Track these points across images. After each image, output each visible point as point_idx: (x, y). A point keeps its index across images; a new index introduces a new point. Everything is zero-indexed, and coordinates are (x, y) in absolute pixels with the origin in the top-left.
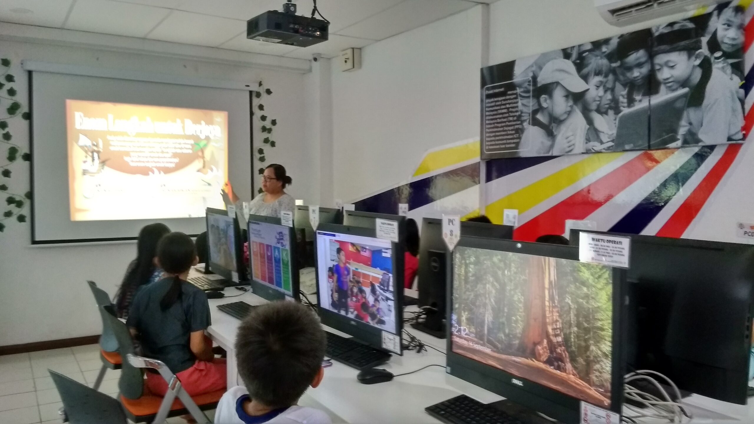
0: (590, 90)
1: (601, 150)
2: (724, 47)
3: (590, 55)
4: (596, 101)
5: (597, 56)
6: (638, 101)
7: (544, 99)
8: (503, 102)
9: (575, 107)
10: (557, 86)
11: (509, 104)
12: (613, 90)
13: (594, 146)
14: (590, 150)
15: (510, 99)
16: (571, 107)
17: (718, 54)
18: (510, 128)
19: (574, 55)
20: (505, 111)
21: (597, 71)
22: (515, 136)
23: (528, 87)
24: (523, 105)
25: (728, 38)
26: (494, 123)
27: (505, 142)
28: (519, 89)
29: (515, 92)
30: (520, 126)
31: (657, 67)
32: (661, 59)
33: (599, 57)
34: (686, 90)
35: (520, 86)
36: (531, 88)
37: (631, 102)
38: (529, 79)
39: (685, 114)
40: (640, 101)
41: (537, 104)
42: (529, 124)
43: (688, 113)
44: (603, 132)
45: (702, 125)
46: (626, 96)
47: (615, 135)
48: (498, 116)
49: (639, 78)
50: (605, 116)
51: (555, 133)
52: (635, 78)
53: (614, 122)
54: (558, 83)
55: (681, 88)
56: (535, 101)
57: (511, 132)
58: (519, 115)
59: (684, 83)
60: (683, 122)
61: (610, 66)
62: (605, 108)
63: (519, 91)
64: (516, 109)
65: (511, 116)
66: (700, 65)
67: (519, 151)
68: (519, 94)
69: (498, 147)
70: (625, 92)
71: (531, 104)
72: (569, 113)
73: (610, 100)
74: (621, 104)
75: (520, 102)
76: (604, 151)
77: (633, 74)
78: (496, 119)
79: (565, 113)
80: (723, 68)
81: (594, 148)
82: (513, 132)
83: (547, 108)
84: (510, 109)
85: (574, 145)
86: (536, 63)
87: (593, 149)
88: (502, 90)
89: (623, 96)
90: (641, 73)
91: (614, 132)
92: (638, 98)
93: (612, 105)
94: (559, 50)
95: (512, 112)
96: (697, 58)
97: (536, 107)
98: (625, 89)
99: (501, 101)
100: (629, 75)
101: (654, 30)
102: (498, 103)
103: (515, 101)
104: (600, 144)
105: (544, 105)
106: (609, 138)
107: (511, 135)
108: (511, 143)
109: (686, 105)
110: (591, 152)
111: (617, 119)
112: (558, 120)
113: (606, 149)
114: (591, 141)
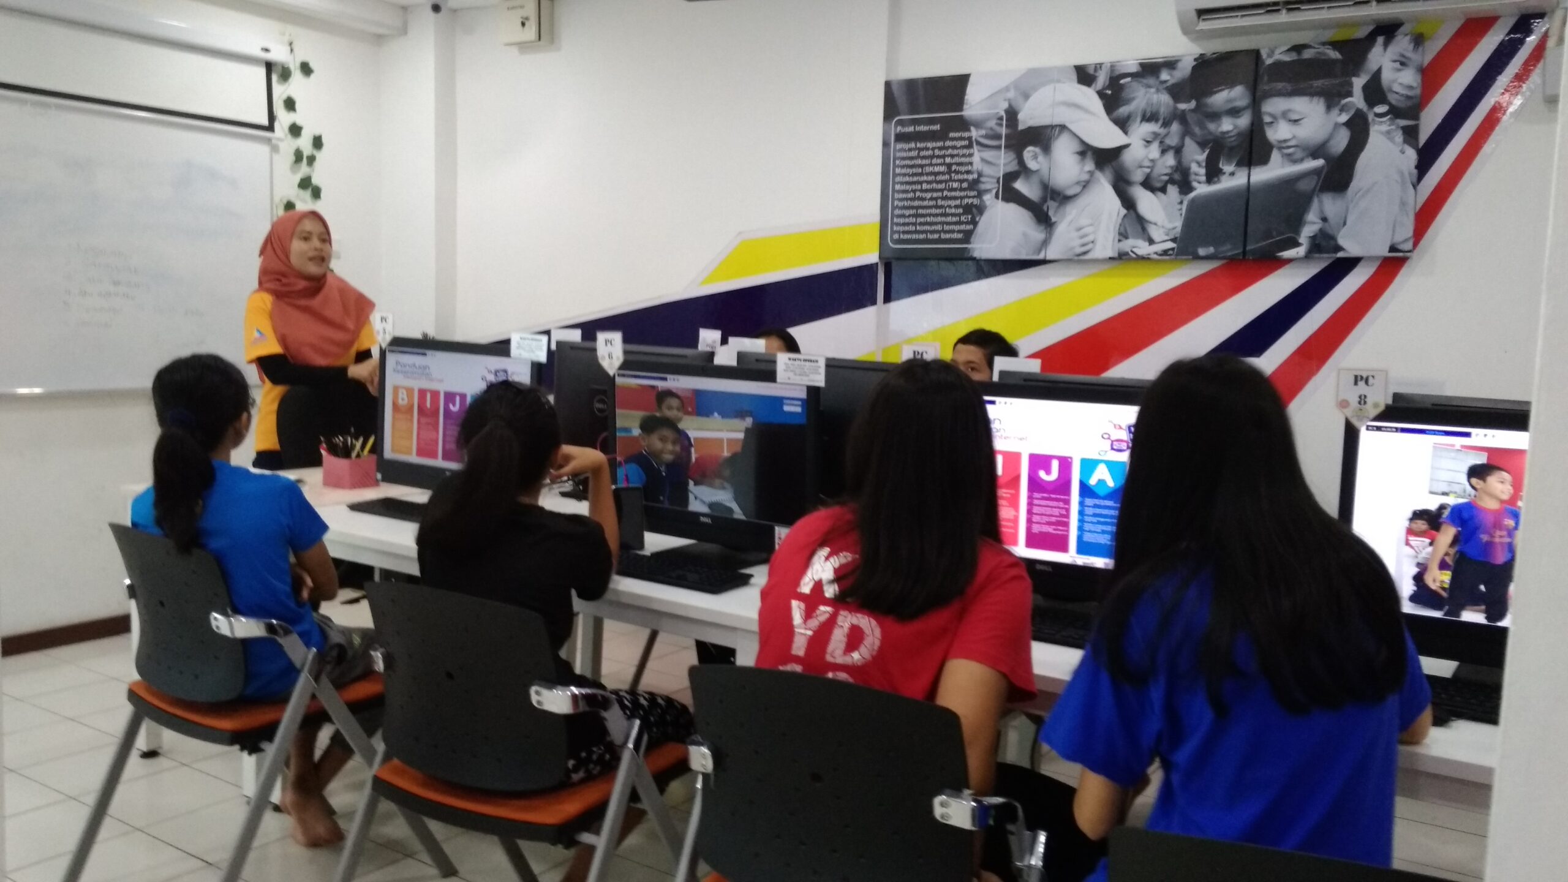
0: (1131, 147)
1: (1149, 254)
2: (1392, 98)
3: (1135, 84)
4: (1144, 167)
5: (1149, 86)
6: (1227, 174)
7: (1031, 154)
8: (937, 152)
9: (1098, 174)
10: (1060, 133)
11: (952, 156)
12: (1178, 151)
13: (1134, 247)
14: (1127, 254)
15: (954, 147)
16: (1091, 173)
17: (1381, 109)
18: (953, 203)
19: (1102, 80)
20: (942, 169)
21: (1148, 115)
22: (963, 218)
23: (998, 129)
24: (983, 160)
25: (1401, 84)
26: (914, 191)
27: (939, 227)
28: (977, 131)
29: (966, 135)
30: (976, 201)
31: (1267, 119)
32: (1273, 106)
33: (1153, 90)
34: (1320, 162)
35: (978, 125)
36: (1004, 131)
37: (1213, 173)
38: (998, 113)
39: (1315, 204)
40: (1232, 174)
41: (1016, 162)
42: (997, 197)
43: (1321, 202)
44: (1155, 224)
45: (1345, 224)
46: (1204, 164)
47: (1179, 229)
48: (925, 178)
49: (1232, 134)
50: (1160, 194)
51: (1053, 219)
52: (1223, 133)
53: (1179, 207)
54: (1063, 128)
55: (1310, 158)
56: (1012, 156)
57: (953, 211)
58: (974, 180)
59: (1316, 152)
60: (1312, 217)
61: (1176, 108)
62: (1161, 181)
63: (974, 133)
64: (970, 168)
65: (955, 181)
66: (1348, 124)
67: (972, 248)
68: (976, 141)
69: (922, 236)
70: (1202, 157)
71: (1002, 161)
72: (1086, 185)
73: (1172, 167)
74: (1193, 177)
75: (977, 157)
76: (1155, 256)
77: (1219, 126)
78: (921, 183)
79: (1078, 183)
80: (1388, 132)
81: (1134, 250)
82: (961, 211)
83: (1037, 171)
84: (954, 168)
85: (1093, 242)
86: (1016, 85)
87: (1132, 252)
88: (937, 127)
89: (1199, 163)
90: (1236, 127)
91: (1178, 224)
92: (1228, 168)
93: (1177, 177)
94: (1070, 66)
95: (957, 172)
96: (1342, 110)
97: (1013, 167)
98: (1204, 152)
99: (933, 149)
100: (1212, 126)
101: (1264, 54)
102: (923, 153)
103: (965, 151)
104: (1147, 244)
105: (1032, 165)
106: (1167, 235)
107: (953, 215)
108: (953, 232)
109: (1318, 188)
110: (1128, 257)
111: (1185, 203)
112: (1061, 196)
113: (1160, 252)
114: (1130, 237)
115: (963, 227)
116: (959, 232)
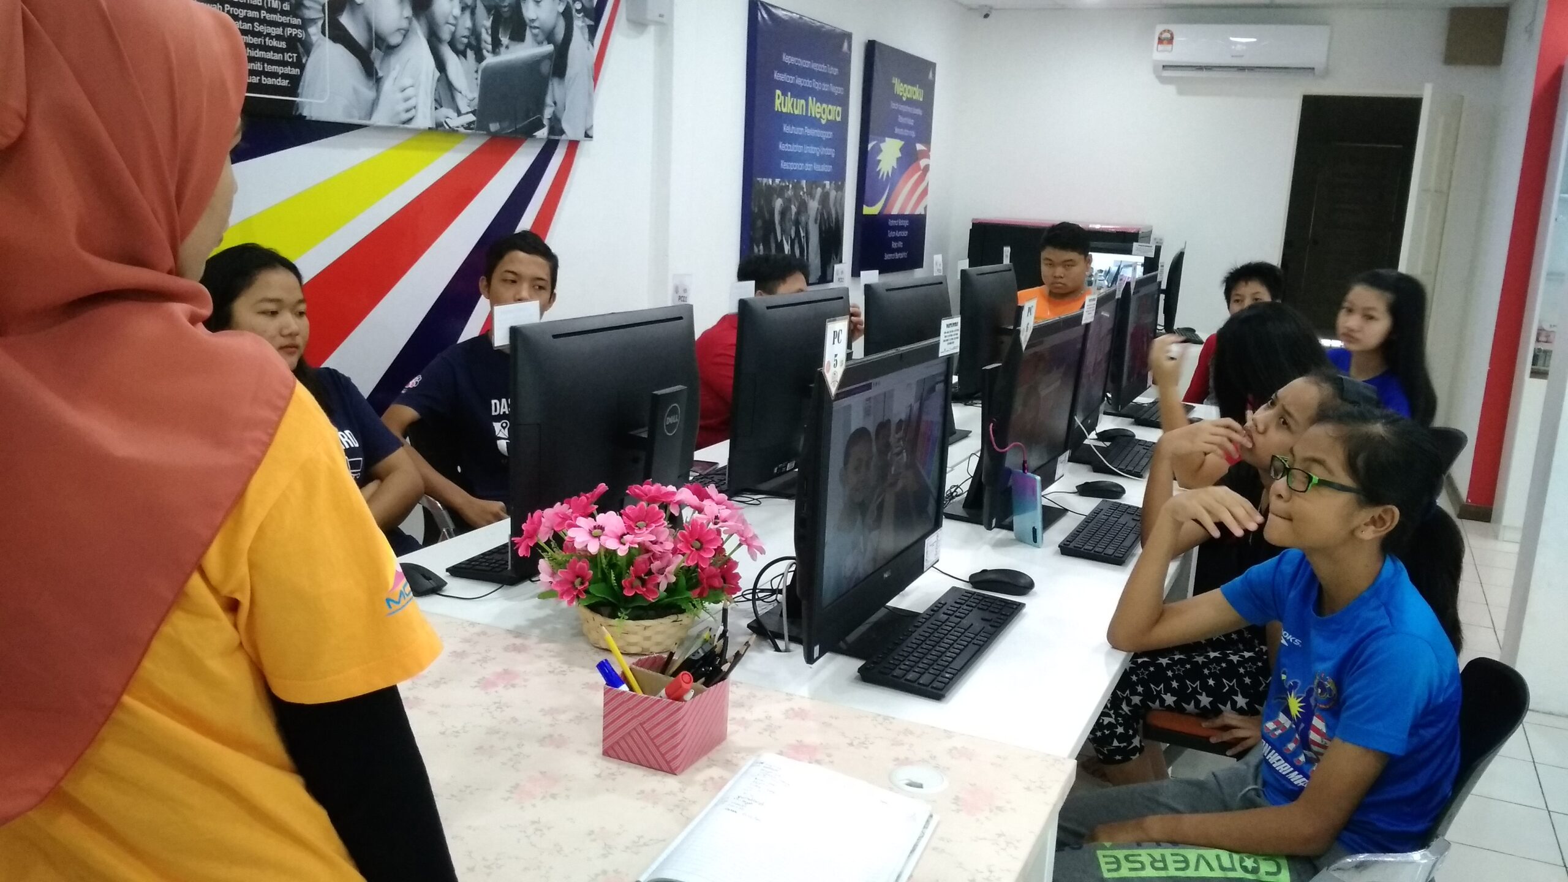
1: (458, 127)
4: (450, 24)
6: (503, 46)
9: (415, 23)
12: (473, 13)
13: (448, 118)
14: (443, 125)
16: (410, 20)
17: (578, 6)
18: (274, 31)
30: (300, 34)
34: (549, 48)
37: (496, 45)
39: (550, 87)
40: (507, 47)
42: (323, 33)
43: (553, 87)
44: (461, 93)
47: (476, 101)
49: (506, 4)
50: (463, 59)
51: (380, 74)
52: (501, 1)
53: (475, 75)
55: (546, 42)
57: (275, 43)
59: (549, 37)
60: (549, 100)
62: (462, 43)
66: (563, 15)
67: (301, 102)
70: (488, 23)
72: (406, 33)
73: (469, 29)
74: (483, 45)
76: (462, 130)
79: (399, 30)
81: (448, 120)
82: (283, 45)
83: (362, 5)
85: (415, 107)
87: (446, 123)
89: (487, 30)
91: (476, 94)
92: (505, 40)
93: (474, 42)
96: (561, 1)
98: (489, 18)
104: (456, 114)
106: (469, 106)
107: (276, 50)
108: (274, 75)
109: (551, 73)
110: (442, 128)
111: (480, 72)
112: (385, 44)
113: (466, 126)
114: (443, 105)
115: (288, 70)
116: (284, 76)
